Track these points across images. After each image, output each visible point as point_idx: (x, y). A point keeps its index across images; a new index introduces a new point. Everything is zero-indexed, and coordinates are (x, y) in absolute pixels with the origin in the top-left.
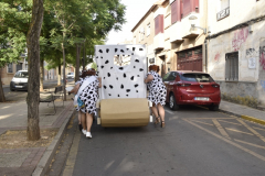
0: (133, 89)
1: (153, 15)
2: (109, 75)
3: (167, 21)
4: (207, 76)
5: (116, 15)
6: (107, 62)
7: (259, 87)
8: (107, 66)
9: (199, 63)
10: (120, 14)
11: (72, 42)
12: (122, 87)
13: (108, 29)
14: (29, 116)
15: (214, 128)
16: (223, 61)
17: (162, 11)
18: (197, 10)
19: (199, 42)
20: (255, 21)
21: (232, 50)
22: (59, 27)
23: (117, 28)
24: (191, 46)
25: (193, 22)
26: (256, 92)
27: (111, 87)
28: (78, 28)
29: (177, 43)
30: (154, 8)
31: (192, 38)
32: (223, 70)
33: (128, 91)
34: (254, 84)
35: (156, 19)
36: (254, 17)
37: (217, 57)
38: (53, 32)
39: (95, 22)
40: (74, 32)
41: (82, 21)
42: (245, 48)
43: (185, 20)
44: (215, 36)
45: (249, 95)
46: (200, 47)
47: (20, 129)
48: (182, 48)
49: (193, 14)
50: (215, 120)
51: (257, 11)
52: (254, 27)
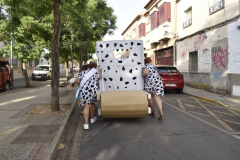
0: (132, 82)
1: (138, 23)
2: (109, 68)
3: (148, 28)
4: (175, 68)
5: (109, 23)
6: (107, 56)
7: (212, 77)
8: (107, 60)
9: (171, 60)
10: (113, 22)
11: (78, 45)
12: (121, 79)
13: (104, 34)
14: (53, 95)
15: (177, 104)
16: (187, 57)
17: (144, 20)
18: (169, 20)
19: (170, 44)
20: (209, 29)
21: (194, 50)
22: (68, 33)
23: (110, 33)
24: (165, 47)
25: (166, 29)
26: (209, 80)
27: (111, 79)
28: (82, 34)
29: (155, 45)
30: (138, 18)
31: (166, 41)
32: (187, 64)
33: (127, 83)
34: (208, 74)
35: (140, 26)
36: (208, 26)
37: (183, 55)
38: (64, 37)
39: (95, 29)
40: (79, 37)
41: (85, 29)
42: (202, 48)
43: (161, 27)
44: (182, 40)
45: (205, 83)
46: (172, 47)
47: (45, 105)
48: (158, 48)
49: (167, 23)
50: (179, 99)
51: (210, 22)
52: (209, 34)
